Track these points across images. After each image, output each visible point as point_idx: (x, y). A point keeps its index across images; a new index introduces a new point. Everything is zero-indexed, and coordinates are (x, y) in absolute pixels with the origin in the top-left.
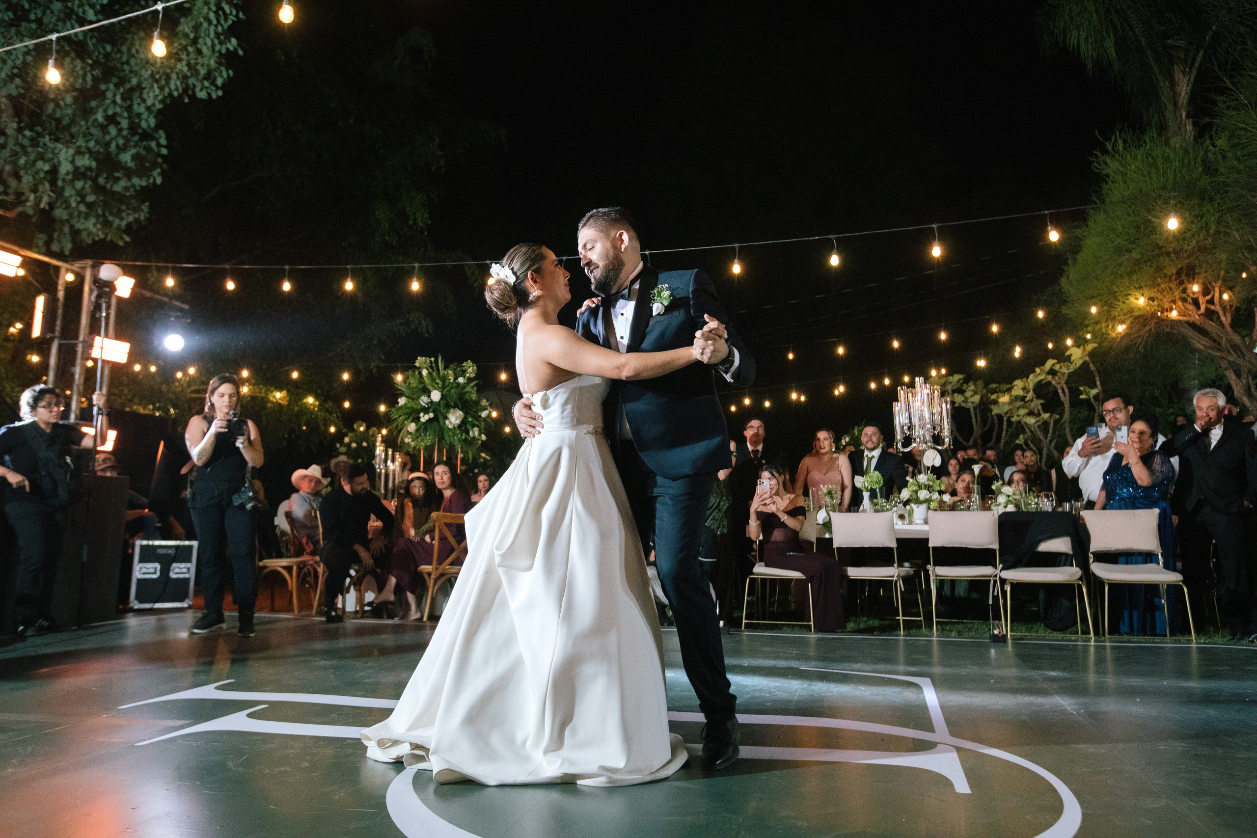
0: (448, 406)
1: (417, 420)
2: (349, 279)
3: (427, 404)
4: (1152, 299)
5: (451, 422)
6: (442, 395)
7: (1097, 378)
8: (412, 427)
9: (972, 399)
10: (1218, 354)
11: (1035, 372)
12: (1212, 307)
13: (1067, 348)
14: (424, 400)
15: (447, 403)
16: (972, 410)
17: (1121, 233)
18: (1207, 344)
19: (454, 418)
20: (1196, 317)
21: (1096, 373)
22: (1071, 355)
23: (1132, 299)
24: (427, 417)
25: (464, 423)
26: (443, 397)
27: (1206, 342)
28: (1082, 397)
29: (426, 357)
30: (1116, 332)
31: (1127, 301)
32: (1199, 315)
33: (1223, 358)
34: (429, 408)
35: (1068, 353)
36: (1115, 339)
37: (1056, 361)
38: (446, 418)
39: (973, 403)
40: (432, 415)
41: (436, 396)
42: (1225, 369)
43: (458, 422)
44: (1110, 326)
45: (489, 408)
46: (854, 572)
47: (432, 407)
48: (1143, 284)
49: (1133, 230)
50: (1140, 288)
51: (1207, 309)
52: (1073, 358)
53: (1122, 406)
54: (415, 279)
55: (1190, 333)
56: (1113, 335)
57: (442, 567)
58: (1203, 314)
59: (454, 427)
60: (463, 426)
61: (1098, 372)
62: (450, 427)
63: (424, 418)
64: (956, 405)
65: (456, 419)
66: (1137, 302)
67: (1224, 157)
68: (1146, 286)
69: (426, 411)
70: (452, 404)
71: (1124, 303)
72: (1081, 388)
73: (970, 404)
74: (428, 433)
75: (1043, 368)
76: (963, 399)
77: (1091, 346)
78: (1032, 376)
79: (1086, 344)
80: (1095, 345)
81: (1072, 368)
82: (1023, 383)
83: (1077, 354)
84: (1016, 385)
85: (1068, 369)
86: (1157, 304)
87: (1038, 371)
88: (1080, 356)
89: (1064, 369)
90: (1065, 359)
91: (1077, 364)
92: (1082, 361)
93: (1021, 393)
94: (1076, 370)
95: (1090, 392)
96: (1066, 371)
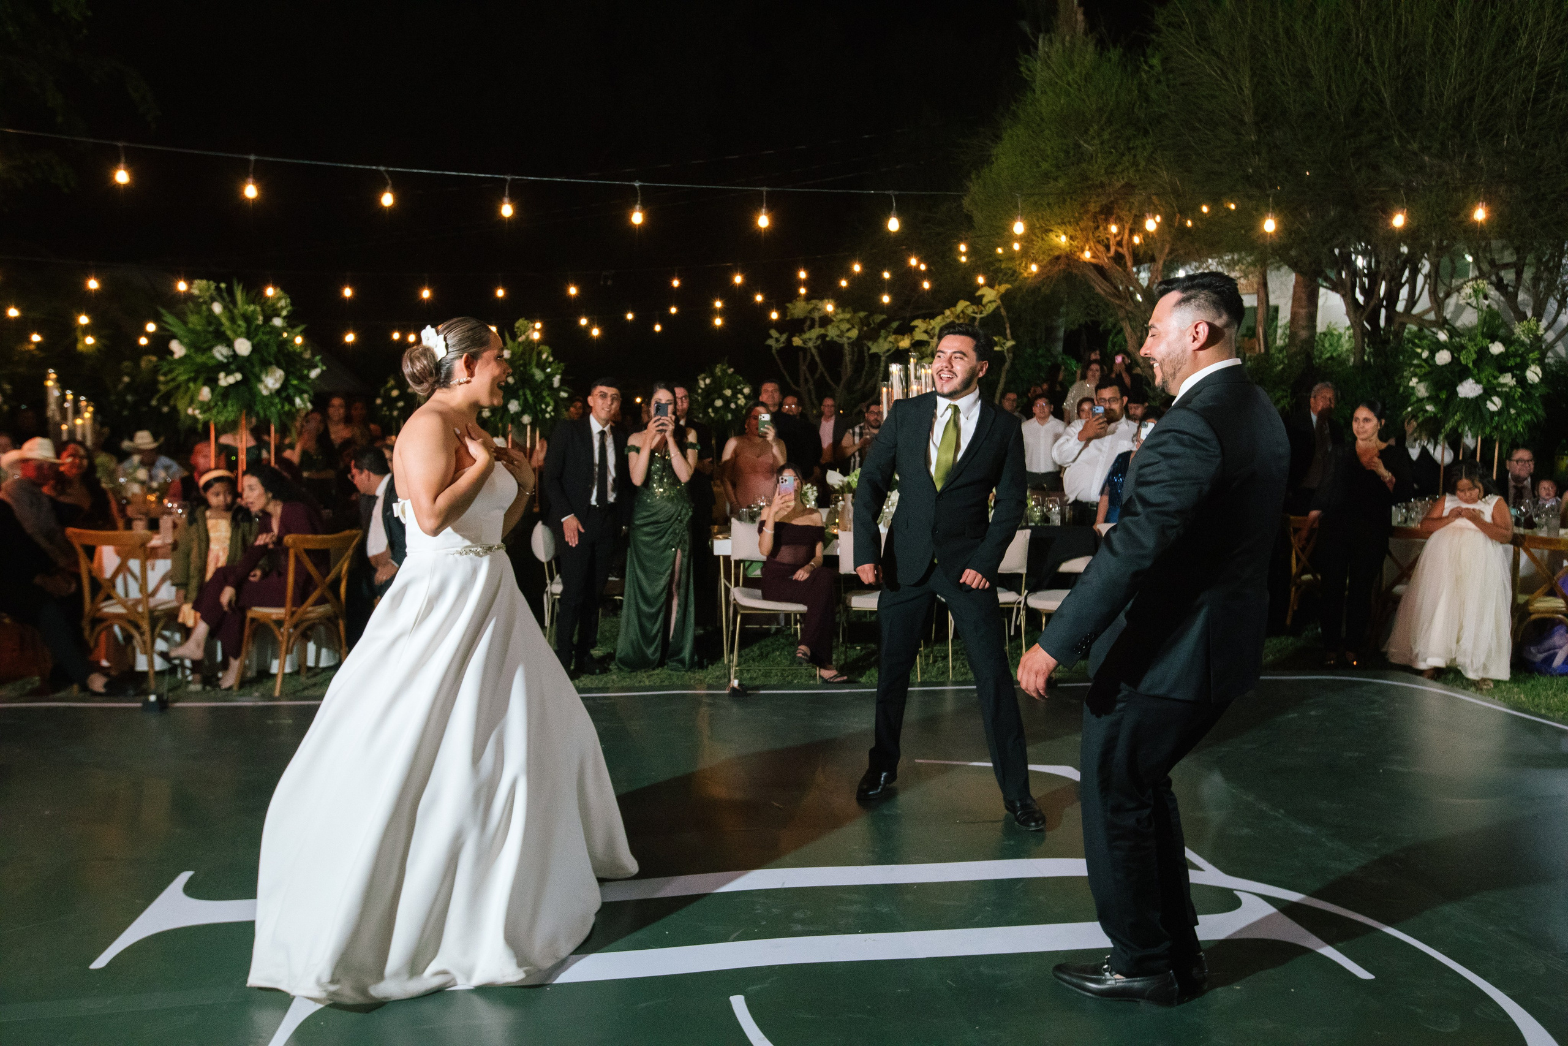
0: (265, 365)
1: (212, 382)
2: (122, 166)
3: (227, 357)
4: (1072, 238)
5: (266, 387)
6: (253, 346)
7: (1007, 326)
8: (205, 393)
9: (849, 334)
10: (1117, 302)
11: (943, 313)
12: (1120, 250)
13: (978, 287)
14: (220, 352)
15: (260, 360)
16: (846, 346)
17: (1048, 156)
18: (1108, 290)
19: (272, 381)
20: (1105, 260)
21: (1006, 320)
22: (982, 296)
23: (1052, 235)
24: (231, 380)
25: (285, 386)
26: (255, 349)
27: (1108, 288)
28: (997, 349)
29: (208, 279)
30: (1029, 271)
31: (1046, 238)
32: (1108, 258)
33: (1121, 306)
34: (229, 364)
35: (979, 293)
36: (1026, 279)
37: (968, 303)
38: (260, 381)
39: (849, 338)
40: (238, 376)
41: (243, 347)
42: (1122, 319)
43: (278, 386)
44: (1023, 265)
45: (320, 364)
47: (235, 362)
48: (1066, 220)
49: (1062, 155)
50: (1064, 223)
51: (1117, 252)
52: (985, 300)
53: (1118, 395)
54: (251, 180)
55: (1093, 275)
56: (1025, 275)
57: (301, 610)
58: (1111, 258)
59: (271, 394)
60: (284, 393)
61: (1008, 318)
62: (265, 392)
63: (225, 380)
64: (828, 339)
65: (276, 380)
66: (1057, 239)
67: (1159, 82)
68: (1070, 222)
69: (228, 370)
70: (272, 359)
71: (1043, 239)
72: (996, 339)
73: (845, 339)
74: (230, 403)
75: (953, 309)
76: (838, 332)
77: (1004, 288)
78: (939, 319)
79: (1000, 284)
80: (1008, 286)
81: (985, 314)
82: (925, 325)
83: (990, 295)
84: (917, 327)
85: (981, 313)
86: (1075, 243)
87: (947, 312)
88: (992, 299)
89: (976, 313)
90: (977, 301)
91: (991, 308)
92: (994, 305)
93: (925, 337)
94: (988, 316)
95: (1004, 344)
96: (978, 316)
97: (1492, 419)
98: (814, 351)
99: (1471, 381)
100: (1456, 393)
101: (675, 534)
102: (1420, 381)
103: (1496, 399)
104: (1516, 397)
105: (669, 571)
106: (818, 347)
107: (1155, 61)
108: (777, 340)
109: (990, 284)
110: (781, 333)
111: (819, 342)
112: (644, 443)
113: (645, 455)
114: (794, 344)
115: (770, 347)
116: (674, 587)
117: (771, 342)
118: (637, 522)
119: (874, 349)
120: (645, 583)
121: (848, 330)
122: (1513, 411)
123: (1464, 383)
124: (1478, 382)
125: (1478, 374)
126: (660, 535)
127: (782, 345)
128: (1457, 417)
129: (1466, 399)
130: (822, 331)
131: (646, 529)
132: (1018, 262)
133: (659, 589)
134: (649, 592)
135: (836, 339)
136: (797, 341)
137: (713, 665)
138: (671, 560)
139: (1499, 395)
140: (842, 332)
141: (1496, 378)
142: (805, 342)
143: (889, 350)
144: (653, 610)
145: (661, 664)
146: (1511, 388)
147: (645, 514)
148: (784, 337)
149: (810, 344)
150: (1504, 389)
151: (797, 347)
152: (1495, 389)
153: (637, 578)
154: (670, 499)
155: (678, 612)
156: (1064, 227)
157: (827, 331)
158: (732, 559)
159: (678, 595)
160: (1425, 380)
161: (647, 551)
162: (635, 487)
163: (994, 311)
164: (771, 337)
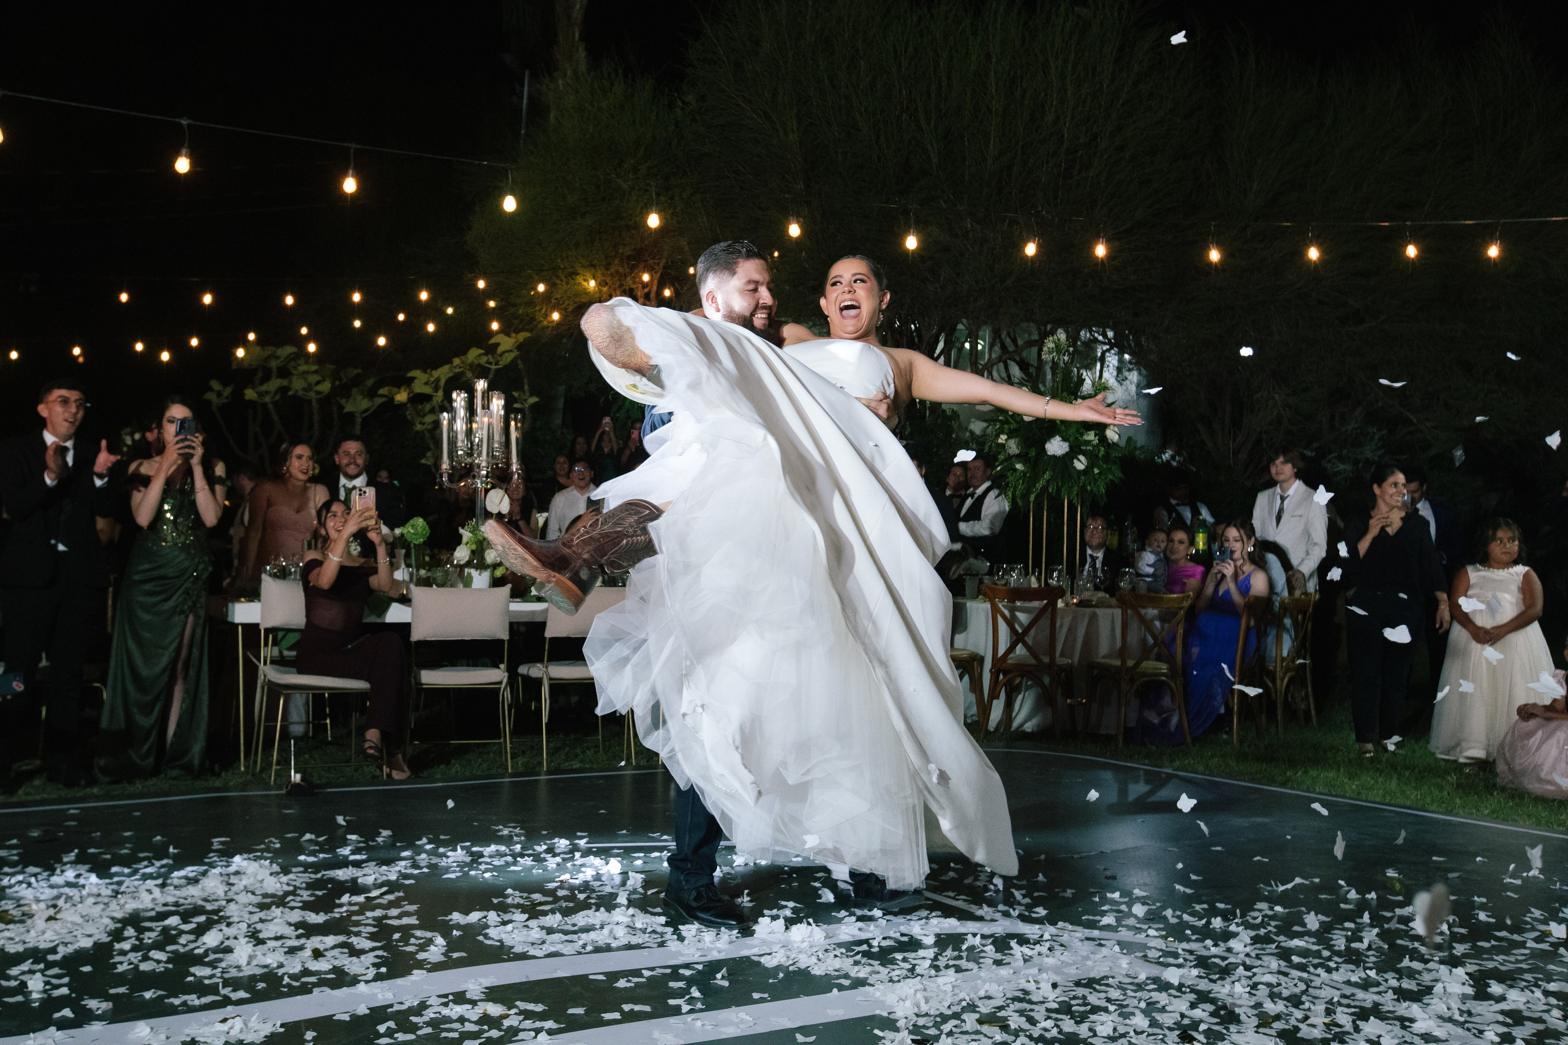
4: (602, 283)
7: (526, 380)
9: (320, 388)
11: (452, 363)
13: (492, 334)
16: (314, 403)
17: (576, 189)
21: (523, 374)
22: (498, 345)
23: (580, 279)
28: (517, 406)
30: (550, 319)
31: (572, 282)
35: (492, 341)
36: (546, 328)
37: (480, 351)
39: (318, 393)
44: (545, 311)
46: (431, 678)
48: (595, 262)
49: (592, 189)
50: (594, 266)
52: (500, 349)
56: (546, 323)
64: (290, 393)
66: (585, 284)
68: (599, 265)
71: (567, 283)
72: (516, 394)
73: (312, 394)
75: (463, 358)
77: (523, 336)
78: (446, 368)
79: (517, 331)
80: (527, 334)
81: (502, 363)
82: (427, 376)
83: (506, 343)
84: (414, 378)
85: (497, 364)
86: (605, 289)
87: (457, 361)
88: (508, 348)
89: (491, 363)
90: (492, 349)
91: (508, 358)
92: (512, 355)
93: (427, 390)
94: (506, 366)
95: (526, 400)
96: (493, 367)
97: (1079, 478)
98: (271, 406)
99: (1058, 438)
100: (1044, 450)
101: (188, 594)
102: (1009, 438)
103: (1081, 457)
104: (1100, 455)
105: (175, 645)
106: (275, 403)
107: (690, 98)
108: (219, 394)
109: (505, 330)
110: (225, 385)
111: (278, 397)
112: (158, 470)
113: (156, 488)
114: (247, 398)
115: (209, 402)
116: (180, 665)
117: (210, 396)
118: (136, 577)
119: (349, 408)
120: (139, 661)
121: (318, 383)
122: (1096, 471)
123: (1052, 441)
124: (1064, 439)
125: (1066, 431)
126: (164, 596)
127: (225, 401)
128: (1047, 476)
129: (1054, 456)
130: (285, 383)
131: (147, 587)
132: (537, 308)
133: (158, 669)
134: (144, 672)
135: (301, 393)
136: (250, 394)
137: (227, 771)
138: (178, 629)
139: (1084, 453)
140: (310, 385)
141: (1082, 435)
142: (261, 394)
143: (366, 410)
144: (149, 698)
145: (156, 772)
146: (1094, 446)
147: (146, 566)
148: (228, 391)
149: (267, 399)
150: (1088, 448)
151: (250, 401)
152: (1079, 447)
153: (128, 652)
154: (185, 548)
155: (183, 701)
156: (593, 270)
157: (291, 382)
158: (262, 628)
159: (185, 678)
160: (1016, 437)
161: (146, 617)
162: (140, 528)
163: (512, 361)
164: (211, 389)
